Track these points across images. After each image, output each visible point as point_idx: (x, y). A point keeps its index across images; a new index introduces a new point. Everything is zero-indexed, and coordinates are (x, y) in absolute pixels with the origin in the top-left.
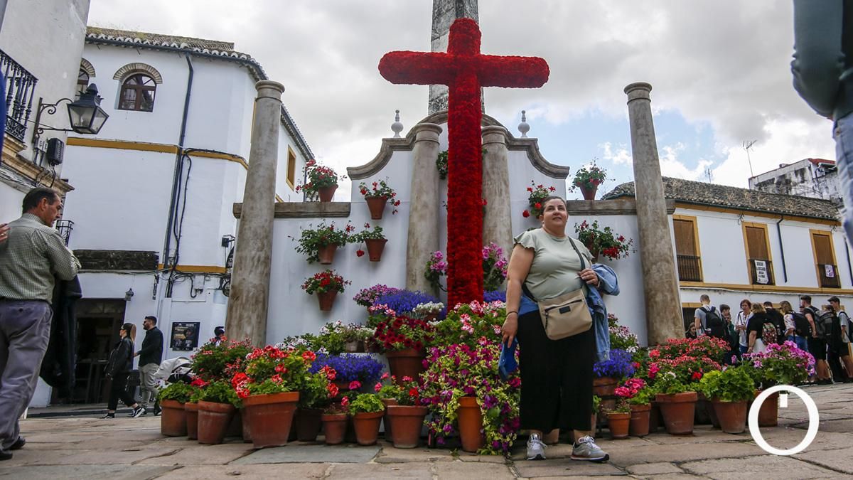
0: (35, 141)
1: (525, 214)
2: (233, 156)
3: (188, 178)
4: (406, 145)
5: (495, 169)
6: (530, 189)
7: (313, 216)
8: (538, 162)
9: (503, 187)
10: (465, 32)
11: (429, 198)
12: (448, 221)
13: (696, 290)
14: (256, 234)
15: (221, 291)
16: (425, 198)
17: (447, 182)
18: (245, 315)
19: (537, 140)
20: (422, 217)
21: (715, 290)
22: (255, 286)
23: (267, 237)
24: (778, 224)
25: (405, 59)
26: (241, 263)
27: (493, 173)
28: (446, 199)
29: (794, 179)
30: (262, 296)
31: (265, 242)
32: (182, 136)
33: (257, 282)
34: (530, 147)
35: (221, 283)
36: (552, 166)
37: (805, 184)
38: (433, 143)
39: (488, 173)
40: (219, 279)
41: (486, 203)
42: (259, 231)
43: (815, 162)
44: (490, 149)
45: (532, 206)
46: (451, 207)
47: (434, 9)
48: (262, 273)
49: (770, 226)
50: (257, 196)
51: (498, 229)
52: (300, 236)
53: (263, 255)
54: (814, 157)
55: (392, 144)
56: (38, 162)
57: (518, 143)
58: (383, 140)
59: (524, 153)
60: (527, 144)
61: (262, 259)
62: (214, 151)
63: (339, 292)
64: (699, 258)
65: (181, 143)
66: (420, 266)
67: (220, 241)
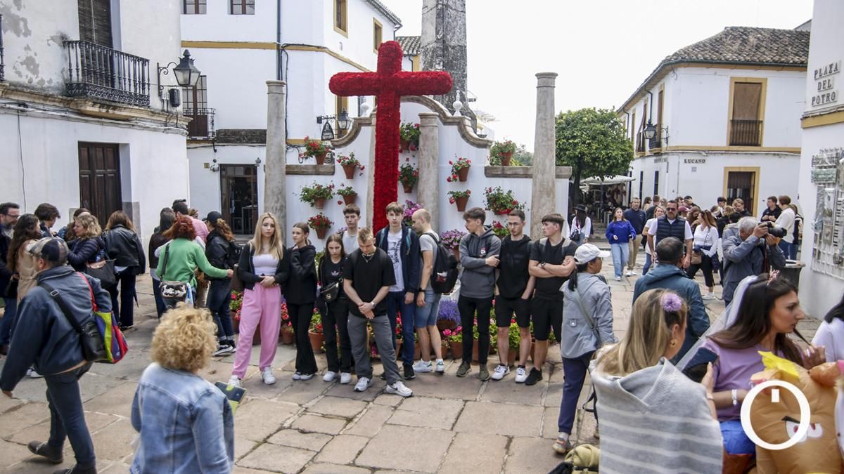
0: (160, 95)
1: (449, 180)
2: (318, 47)
3: (287, 69)
6: (452, 163)
7: (311, 174)
8: (466, 136)
13: (752, 154)
21: (774, 154)
31: (279, 196)
32: (279, 33)
34: (459, 124)
39: (421, 150)
42: (275, 190)
44: (423, 131)
45: (454, 173)
52: (301, 192)
55: (360, 122)
56: (165, 108)
58: (353, 118)
60: (458, 119)
61: (278, 208)
63: (328, 228)
64: (762, 122)
65: (279, 40)
67: (316, 119)
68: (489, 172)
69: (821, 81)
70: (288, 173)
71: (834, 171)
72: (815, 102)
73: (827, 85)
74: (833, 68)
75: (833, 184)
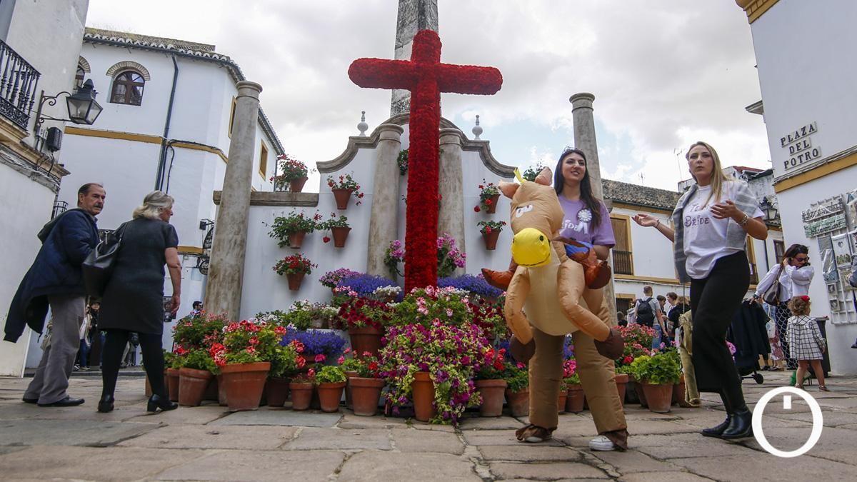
0: (36, 129)
1: (477, 209)
2: (212, 148)
3: (171, 165)
4: (371, 143)
5: (451, 168)
6: (481, 187)
7: (285, 205)
8: (489, 162)
9: (457, 184)
10: (427, 43)
11: (390, 192)
12: (407, 213)
13: (627, 282)
14: (233, 219)
15: (198, 270)
16: (386, 192)
17: (407, 177)
18: (222, 291)
19: (488, 142)
20: (383, 209)
22: (231, 266)
23: (243, 222)
25: (373, 65)
26: (219, 245)
27: (449, 170)
28: (405, 194)
30: (237, 275)
31: (242, 226)
32: (167, 129)
33: (233, 262)
34: (482, 149)
35: (198, 261)
36: (501, 166)
38: (396, 141)
39: (444, 171)
40: (196, 259)
41: (441, 197)
42: (236, 217)
43: (739, 169)
44: (446, 149)
45: (483, 201)
46: (411, 201)
47: (399, 20)
48: (238, 255)
50: (235, 185)
51: (451, 222)
52: (272, 223)
53: (239, 238)
55: (357, 141)
56: (39, 148)
57: (471, 145)
58: (350, 138)
59: (477, 154)
60: (479, 145)
61: (238, 242)
62: (195, 143)
64: (631, 253)
65: (166, 135)
66: (380, 253)
67: (198, 224)
69: (794, 144)
70: (253, 203)
72: (789, 166)
73: (802, 146)
74: (807, 131)
75: (842, 230)
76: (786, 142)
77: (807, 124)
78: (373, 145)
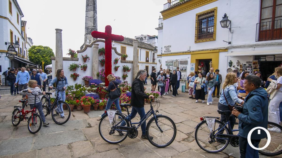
1: (114, 63)
4: (90, 46)
6: (115, 58)
8: (116, 52)
11: (97, 60)
15: (7, 57)
20: (96, 64)
24: (141, 49)
29: (144, 38)
34: (115, 49)
35: (7, 55)
36: (119, 53)
37: (146, 40)
38: (98, 48)
40: (6, 54)
43: (148, 36)
49: (139, 49)
52: (69, 66)
54: (148, 35)
55: (87, 46)
63: (78, 77)
66: (95, 73)
67: (5, 43)
68: (121, 62)
69: (167, 48)
70: (64, 60)
71: (172, 63)
72: (165, 52)
73: (168, 49)
74: (169, 46)
75: (171, 66)
76: (165, 47)
77: (170, 45)
78: (91, 47)
